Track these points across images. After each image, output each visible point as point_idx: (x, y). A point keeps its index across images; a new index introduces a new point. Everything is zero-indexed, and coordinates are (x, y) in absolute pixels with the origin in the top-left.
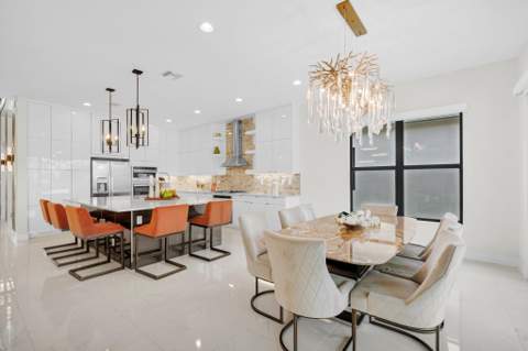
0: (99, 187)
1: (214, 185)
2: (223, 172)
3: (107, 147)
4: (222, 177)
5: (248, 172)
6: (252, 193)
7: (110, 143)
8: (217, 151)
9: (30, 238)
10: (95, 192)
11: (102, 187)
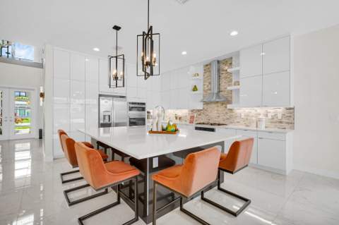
0: (104, 119)
1: (192, 117)
2: (200, 106)
3: (113, 82)
4: (199, 111)
5: (229, 106)
6: (230, 126)
7: (116, 78)
8: (195, 89)
9: (54, 159)
10: (102, 122)
11: (107, 118)
